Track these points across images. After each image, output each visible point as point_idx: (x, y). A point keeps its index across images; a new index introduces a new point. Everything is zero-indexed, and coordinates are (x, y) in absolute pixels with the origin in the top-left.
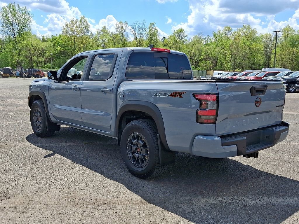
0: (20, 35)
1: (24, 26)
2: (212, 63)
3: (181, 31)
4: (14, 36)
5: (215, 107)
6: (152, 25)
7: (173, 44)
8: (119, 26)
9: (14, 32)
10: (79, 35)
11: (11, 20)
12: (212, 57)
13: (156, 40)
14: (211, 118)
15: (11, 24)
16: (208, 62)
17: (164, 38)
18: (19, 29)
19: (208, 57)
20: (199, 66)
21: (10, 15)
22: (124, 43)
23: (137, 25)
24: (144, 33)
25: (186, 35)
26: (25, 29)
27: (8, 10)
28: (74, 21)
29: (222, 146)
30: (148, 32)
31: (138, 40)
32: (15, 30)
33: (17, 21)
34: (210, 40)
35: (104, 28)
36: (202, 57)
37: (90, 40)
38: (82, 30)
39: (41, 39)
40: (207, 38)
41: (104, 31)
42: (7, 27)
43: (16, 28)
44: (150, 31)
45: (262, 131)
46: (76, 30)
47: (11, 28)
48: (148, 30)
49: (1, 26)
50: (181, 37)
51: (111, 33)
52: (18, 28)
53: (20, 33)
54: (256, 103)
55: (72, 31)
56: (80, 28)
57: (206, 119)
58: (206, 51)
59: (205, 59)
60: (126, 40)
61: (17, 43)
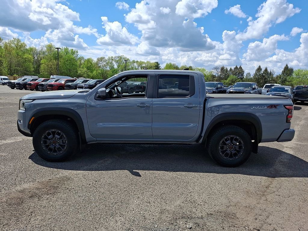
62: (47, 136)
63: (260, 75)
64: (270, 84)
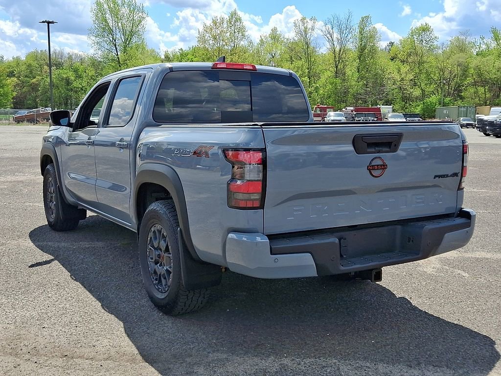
0: (125, 51)
1: (132, 33)
2: (490, 91)
3: (425, 29)
4: (116, 52)
5: (261, 177)
6: (365, 21)
7: (409, 55)
8: (301, 25)
9: (115, 45)
10: (226, 47)
11: (111, 25)
12: (490, 79)
13: (374, 51)
14: (252, 198)
15: (111, 32)
16: (481, 90)
17: (392, 44)
18: (124, 40)
19: (482, 81)
20: (462, 98)
21: (108, 16)
22: (309, 57)
23: (335, 22)
24: (350, 36)
25: (436, 38)
26: (134, 40)
27: (106, 6)
28: (219, 20)
29: (271, 254)
30: (358, 35)
31: (337, 49)
32: (116, 41)
33: (120, 25)
34: (486, 44)
35: (274, 30)
36: (469, 80)
37: (247, 55)
38: (233, 38)
39: (163, 57)
40: (479, 40)
41: (275, 36)
42: (103, 36)
43: (120, 38)
44: (360, 32)
45: (399, 227)
46: (221, 38)
47: (111, 39)
48: (358, 30)
49: (94, 34)
50: (424, 41)
51: (286, 40)
52: (123, 37)
53: (125, 47)
54: (371, 168)
55: (215, 38)
56: (229, 33)
57: (242, 200)
58: (478, 68)
59: (475, 84)
60: (314, 51)
61: (120, 66)
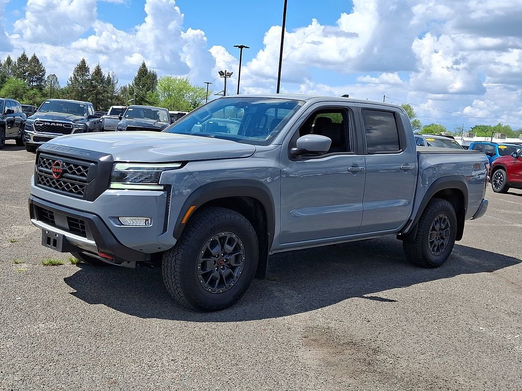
62: (209, 248)
63: (85, 82)
64: (120, 107)
